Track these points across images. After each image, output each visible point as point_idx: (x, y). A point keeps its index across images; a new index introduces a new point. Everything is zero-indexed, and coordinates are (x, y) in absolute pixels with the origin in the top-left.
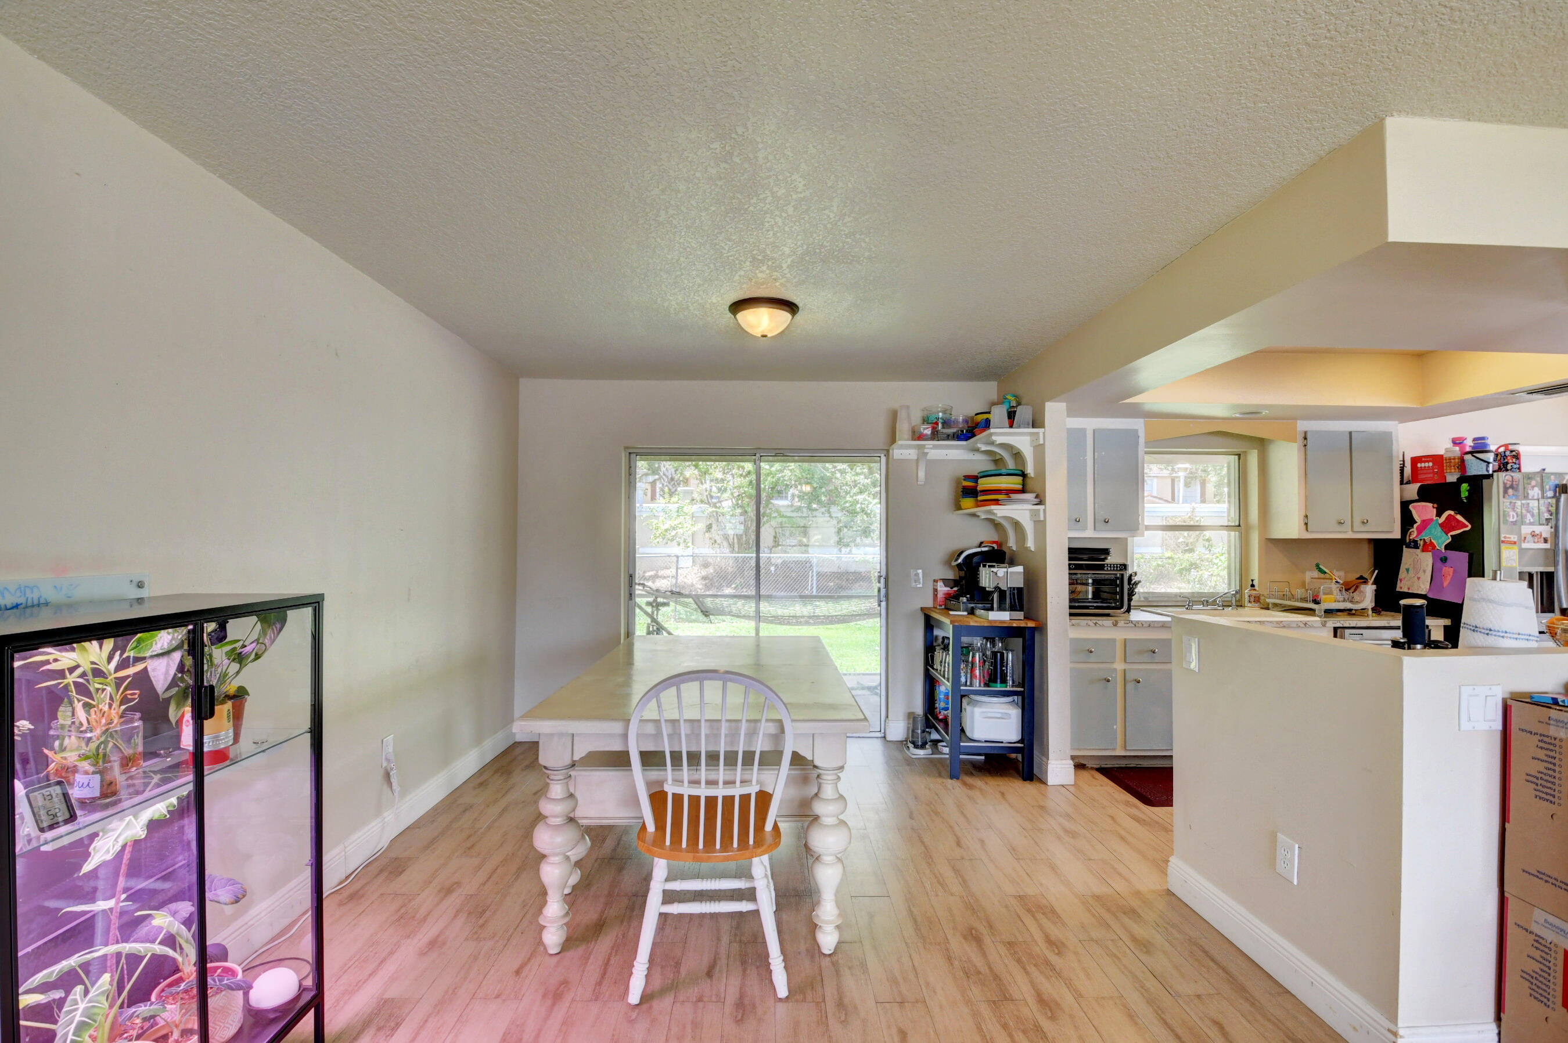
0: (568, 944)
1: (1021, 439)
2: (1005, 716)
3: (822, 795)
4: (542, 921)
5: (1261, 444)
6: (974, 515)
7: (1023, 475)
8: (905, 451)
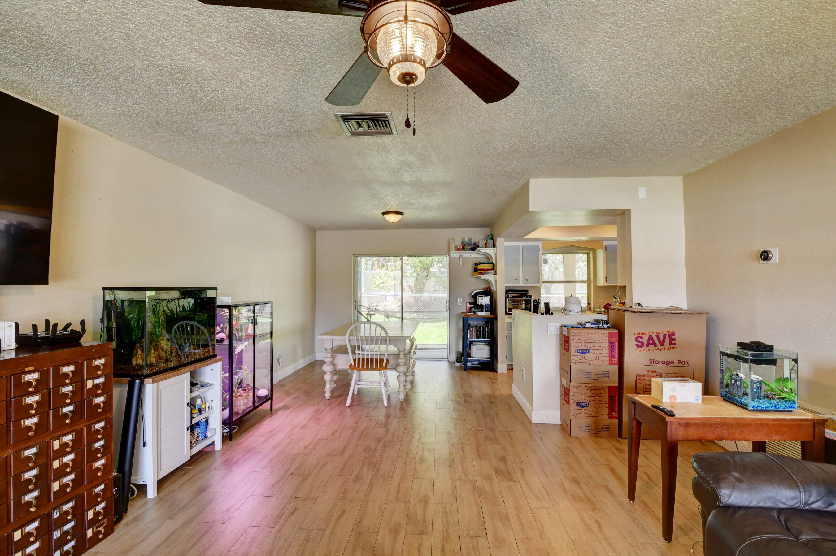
0: (331, 398)
1: (490, 251)
2: (483, 349)
3: (400, 357)
4: (325, 390)
5: (594, 251)
6: (478, 278)
7: (492, 263)
8: (455, 255)
